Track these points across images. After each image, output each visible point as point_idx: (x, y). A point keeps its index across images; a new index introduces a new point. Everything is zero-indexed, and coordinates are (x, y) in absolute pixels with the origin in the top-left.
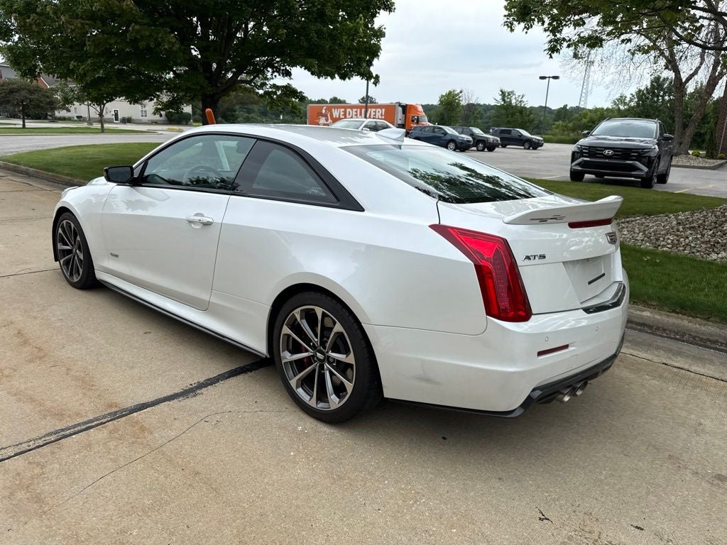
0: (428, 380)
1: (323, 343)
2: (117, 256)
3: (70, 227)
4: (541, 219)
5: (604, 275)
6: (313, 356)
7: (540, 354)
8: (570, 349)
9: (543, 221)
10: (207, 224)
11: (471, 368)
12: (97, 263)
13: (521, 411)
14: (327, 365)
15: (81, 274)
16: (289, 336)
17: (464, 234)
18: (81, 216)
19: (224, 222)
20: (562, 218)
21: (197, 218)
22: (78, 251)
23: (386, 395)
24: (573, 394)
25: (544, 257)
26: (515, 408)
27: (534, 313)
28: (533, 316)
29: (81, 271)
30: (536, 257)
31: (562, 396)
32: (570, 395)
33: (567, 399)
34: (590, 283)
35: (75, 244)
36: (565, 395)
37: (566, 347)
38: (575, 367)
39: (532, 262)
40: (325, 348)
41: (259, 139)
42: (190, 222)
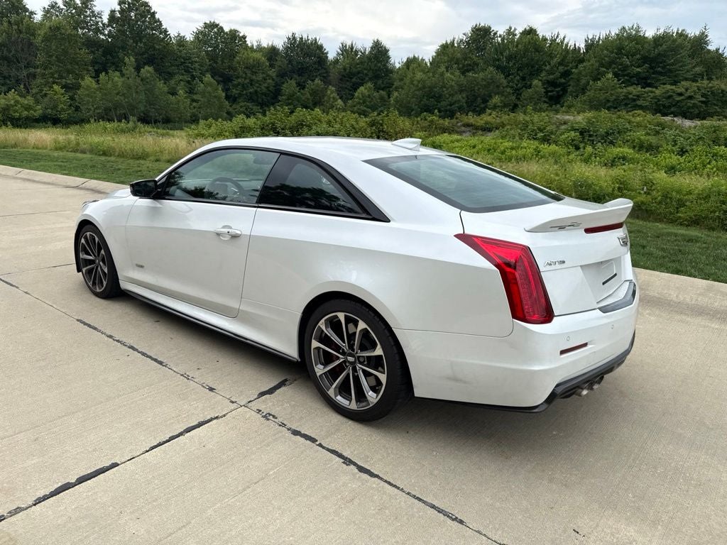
0: (456, 379)
1: (351, 346)
2: (142, 267)
3: (94, 239)
4: (559, 226)
5: (616, 275)
6: (344, 362)
7: (563, 352)
8: (589, 346)
9: (562, 228)
10: (235, 237)
11: (499, 368)
12: (121, 274)
13: (545, 406)
14: (359, 366)
15: (105, 285)
16: (318, 348)
17: (488, 243)
18: (104, 229)
19: (252, 234)
20: (579, 225)
21: (226, 230)
22: (101, 263)
23: (416, 395)
24: (591, 388)
25: (564, 262)
26: (539, 403)
27: (556, 314)
28: (555, 318)
29: (105, 283)
30: (557, 263)
31: (580, 390)
32: (588, 389)
33: (585, 392)
34: (604, 284)
35: (99, 255)
36: (583, 389)
37: (585, 345)
38: (593, 363)
39: (553, 267)
40: (353, 350)
41: (283, 153)
42: (218, 234)
